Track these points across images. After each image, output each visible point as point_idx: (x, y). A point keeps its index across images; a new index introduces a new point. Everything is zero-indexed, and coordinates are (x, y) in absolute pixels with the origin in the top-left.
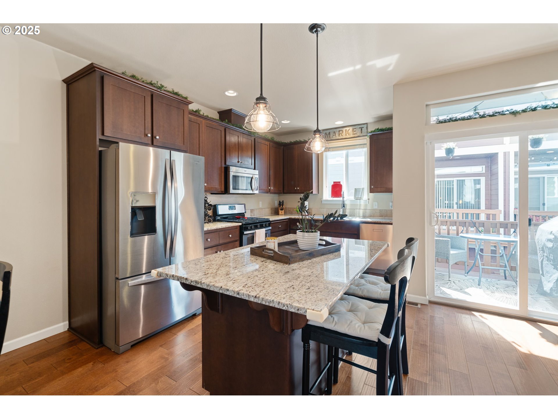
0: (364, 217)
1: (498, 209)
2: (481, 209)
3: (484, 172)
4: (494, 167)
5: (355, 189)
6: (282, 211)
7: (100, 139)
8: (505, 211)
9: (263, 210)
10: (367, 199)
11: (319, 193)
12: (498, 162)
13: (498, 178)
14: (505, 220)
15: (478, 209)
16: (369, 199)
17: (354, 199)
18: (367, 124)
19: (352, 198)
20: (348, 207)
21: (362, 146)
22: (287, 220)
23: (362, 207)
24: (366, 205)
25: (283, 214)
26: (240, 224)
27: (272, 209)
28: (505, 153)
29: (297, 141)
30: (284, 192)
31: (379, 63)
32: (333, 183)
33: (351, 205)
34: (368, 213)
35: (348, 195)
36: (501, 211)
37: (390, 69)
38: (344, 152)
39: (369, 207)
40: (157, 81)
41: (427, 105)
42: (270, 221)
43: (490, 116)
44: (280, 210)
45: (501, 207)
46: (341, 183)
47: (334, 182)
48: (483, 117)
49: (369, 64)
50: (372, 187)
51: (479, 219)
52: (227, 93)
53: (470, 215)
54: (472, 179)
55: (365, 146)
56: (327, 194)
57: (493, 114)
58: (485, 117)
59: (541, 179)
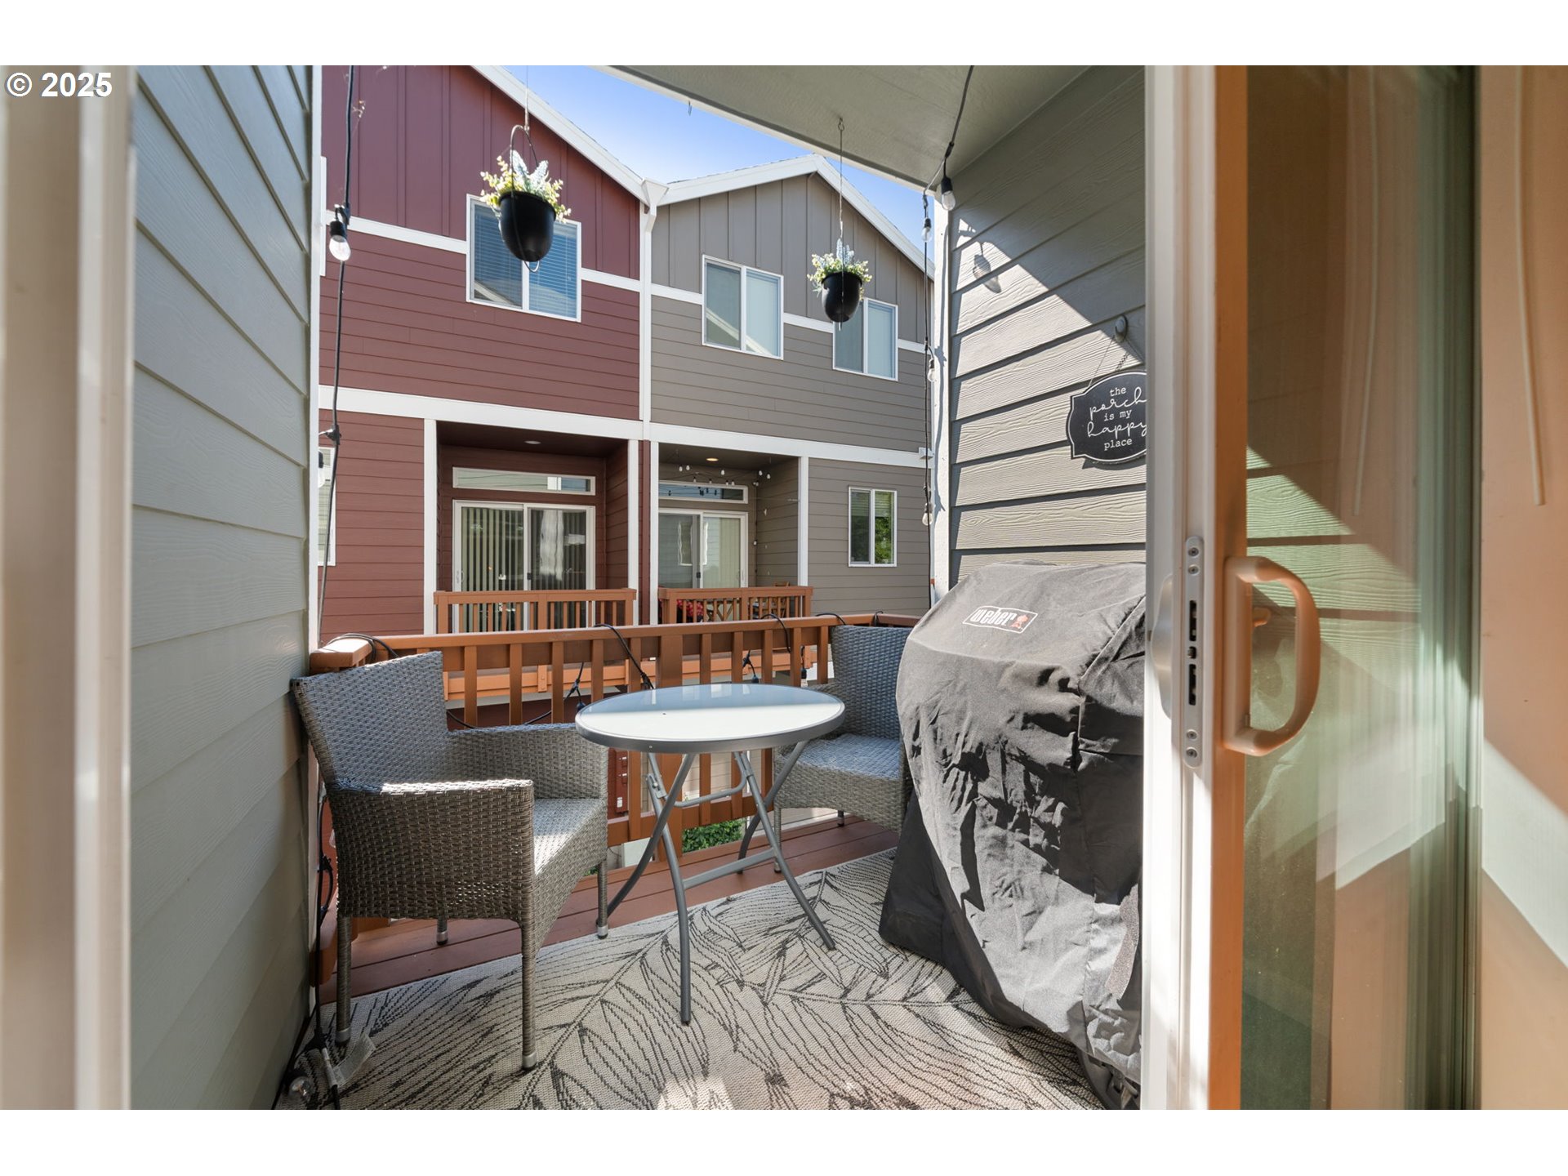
1: (627, 587)
2: (587, 588)
3: (593, 492)
4: (617, 480)
8: (641, 592)
13: (627, 509)
15: (580, 588)
28: (641, 444)
36: (633, 592)
45: (633, 583)
54: (560, 509)
59: (695, 520)
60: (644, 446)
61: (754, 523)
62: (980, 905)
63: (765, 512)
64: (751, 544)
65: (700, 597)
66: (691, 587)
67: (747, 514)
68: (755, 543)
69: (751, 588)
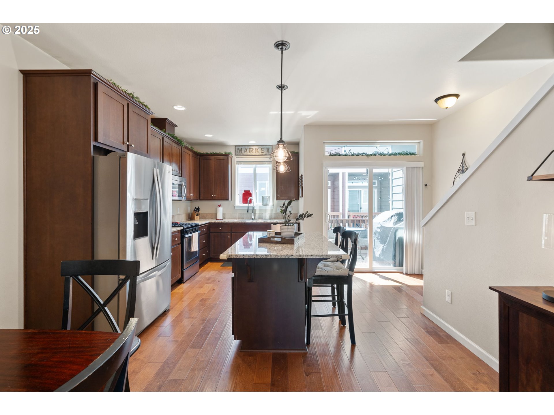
0: (270, 219)
1: (339, 211)
3: (330, 185)
4: (336, 183)
5: (263, 197)
6: (197, 216)
7: (93, 145)
8: (343, 213)
9: (181, 215)
10: (272, 205)
11: (231, 200)
12: (339, 179)
13: (339, 190)
14: (343, 218)
16: (273, 205)
17: (262, 205)
18: (272, 145)
19: (261, 204)
20: (257, 212)
21: (268, 163)
22: (208, 224)
23: (269, 212)
24: (272, 210)
25: (199, 219)
26: (182, 228)
27: (186, 214)
28: (343, 173)
29: (214, 153)
30: (201, 199)
31: (304, 113)
32: (243, 192)
33: (260, 210)
34: (273, 216)
35: (256, 202)
36: (341, 213)
37: (309, 117)
38: (254, 166)
39: (274, 212)
40: (134, 92)
41: (324, 143)
42: (199, 225)
43: (356, 155)
44: (195, 216)
45: (341, 210)
46: (251, 192)
47: (245, 191)
48: (353, 155)
49: (299, 112)
50: (279, 196)
51: (338, 218)
52: (175, 107)
53: (333, 216)
55: (270, 163)
56: (238, 200)
57: (358, 154)
58: (354, 156)
59: (360, 192)
60: (343, 174)
61: (379, 192)
62: (375, 248)
63: (383, 189)
64: (378, 198)
65: (362, 215)
66: (359, 212)
67: (377, 189)
68: (380, 198)
69: (378, 213)
